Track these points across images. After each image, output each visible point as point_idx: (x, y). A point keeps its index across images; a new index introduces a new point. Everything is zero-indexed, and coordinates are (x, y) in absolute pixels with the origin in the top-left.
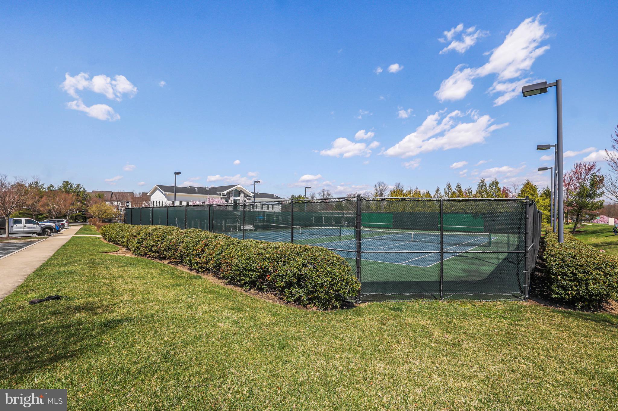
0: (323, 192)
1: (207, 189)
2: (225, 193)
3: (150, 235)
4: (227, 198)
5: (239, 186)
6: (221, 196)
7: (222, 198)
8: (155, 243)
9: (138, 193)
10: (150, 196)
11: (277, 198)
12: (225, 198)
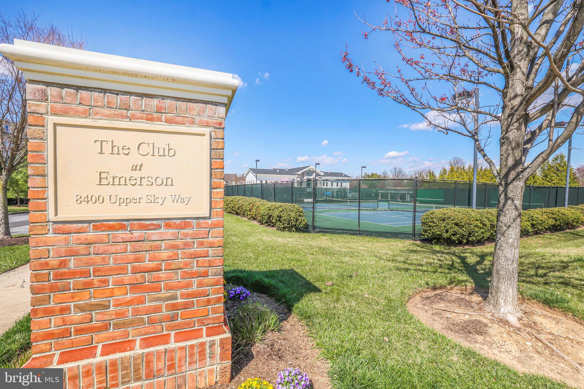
0: (395, 169)
1: (286, 170)
2: (300, 173)
3: (232, 201)
4: (302, 177)
5: (311, 167)
6: (297, 176)
7: (298, 177)
8: (234, 206)
9: (239, 175)
10: (245, 177)
11: (346, 176)
12: (300, 177)
